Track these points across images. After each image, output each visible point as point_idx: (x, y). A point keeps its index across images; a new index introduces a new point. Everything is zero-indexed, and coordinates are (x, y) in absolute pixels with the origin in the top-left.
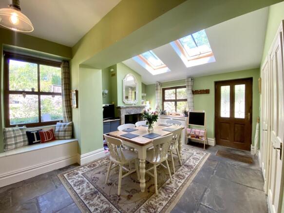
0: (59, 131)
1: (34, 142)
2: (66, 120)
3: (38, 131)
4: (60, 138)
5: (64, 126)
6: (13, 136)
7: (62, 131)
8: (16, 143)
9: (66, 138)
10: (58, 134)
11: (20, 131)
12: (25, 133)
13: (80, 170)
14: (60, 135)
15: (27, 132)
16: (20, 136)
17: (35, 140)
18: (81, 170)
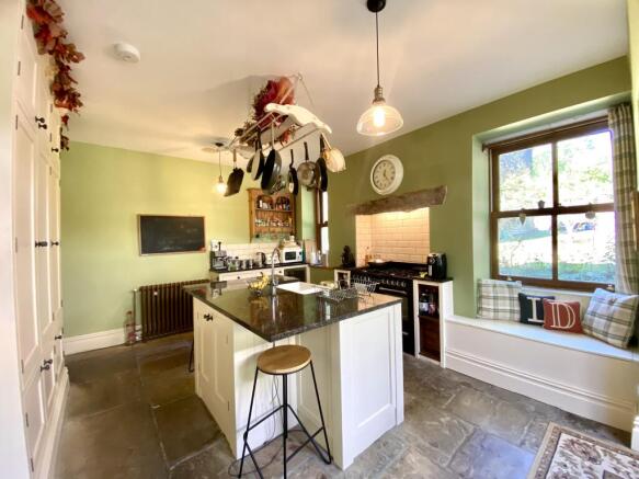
0: (594, 314)
1: (530, 320)
2: (621, 287)
3: (542, 298)
4: (595, 334)
5: (611, 302)
6: (492, 295)
7: (601, 316)
8: (496, 311)
9: (609, 340)
10: (592, 321)
11: (506, 289)
12: (517, 296)
13: (613, 457)
14: (594, 325)
15: (520, 295)
16: (504, 298)
17: (532, 317)
18: (619, 461)
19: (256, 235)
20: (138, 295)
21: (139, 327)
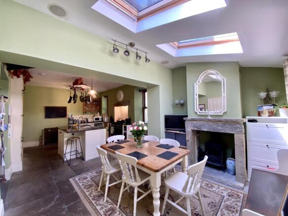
19: (85, 112)
20: (44, 131)
21: (43, 141)
